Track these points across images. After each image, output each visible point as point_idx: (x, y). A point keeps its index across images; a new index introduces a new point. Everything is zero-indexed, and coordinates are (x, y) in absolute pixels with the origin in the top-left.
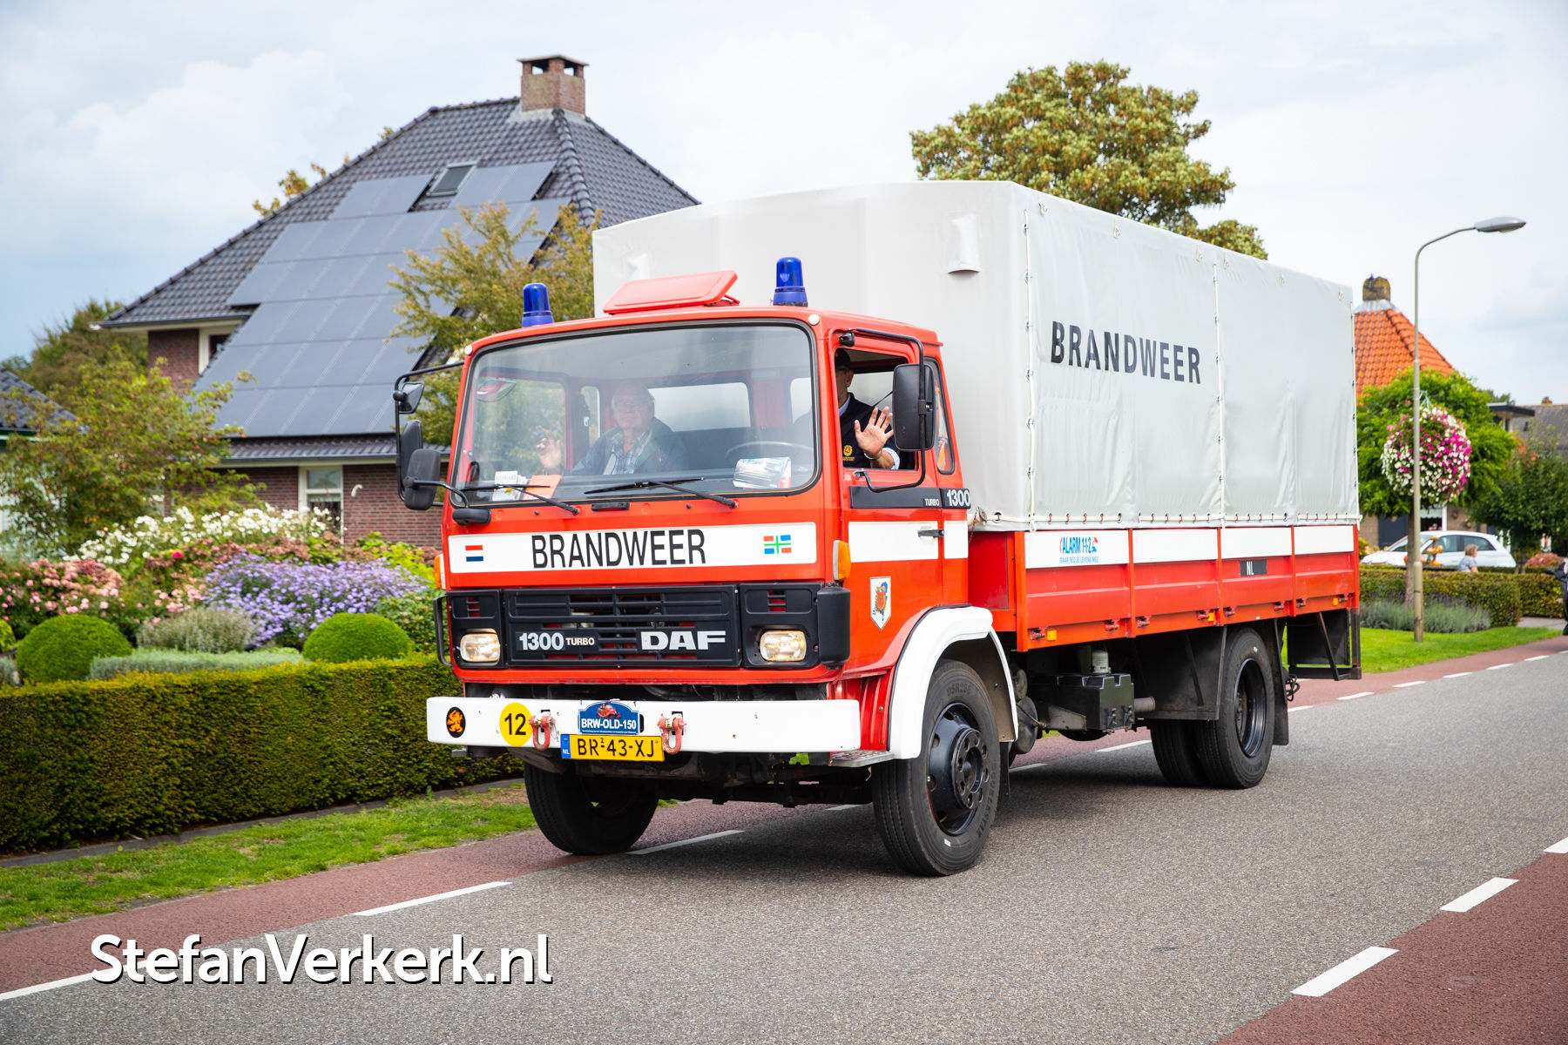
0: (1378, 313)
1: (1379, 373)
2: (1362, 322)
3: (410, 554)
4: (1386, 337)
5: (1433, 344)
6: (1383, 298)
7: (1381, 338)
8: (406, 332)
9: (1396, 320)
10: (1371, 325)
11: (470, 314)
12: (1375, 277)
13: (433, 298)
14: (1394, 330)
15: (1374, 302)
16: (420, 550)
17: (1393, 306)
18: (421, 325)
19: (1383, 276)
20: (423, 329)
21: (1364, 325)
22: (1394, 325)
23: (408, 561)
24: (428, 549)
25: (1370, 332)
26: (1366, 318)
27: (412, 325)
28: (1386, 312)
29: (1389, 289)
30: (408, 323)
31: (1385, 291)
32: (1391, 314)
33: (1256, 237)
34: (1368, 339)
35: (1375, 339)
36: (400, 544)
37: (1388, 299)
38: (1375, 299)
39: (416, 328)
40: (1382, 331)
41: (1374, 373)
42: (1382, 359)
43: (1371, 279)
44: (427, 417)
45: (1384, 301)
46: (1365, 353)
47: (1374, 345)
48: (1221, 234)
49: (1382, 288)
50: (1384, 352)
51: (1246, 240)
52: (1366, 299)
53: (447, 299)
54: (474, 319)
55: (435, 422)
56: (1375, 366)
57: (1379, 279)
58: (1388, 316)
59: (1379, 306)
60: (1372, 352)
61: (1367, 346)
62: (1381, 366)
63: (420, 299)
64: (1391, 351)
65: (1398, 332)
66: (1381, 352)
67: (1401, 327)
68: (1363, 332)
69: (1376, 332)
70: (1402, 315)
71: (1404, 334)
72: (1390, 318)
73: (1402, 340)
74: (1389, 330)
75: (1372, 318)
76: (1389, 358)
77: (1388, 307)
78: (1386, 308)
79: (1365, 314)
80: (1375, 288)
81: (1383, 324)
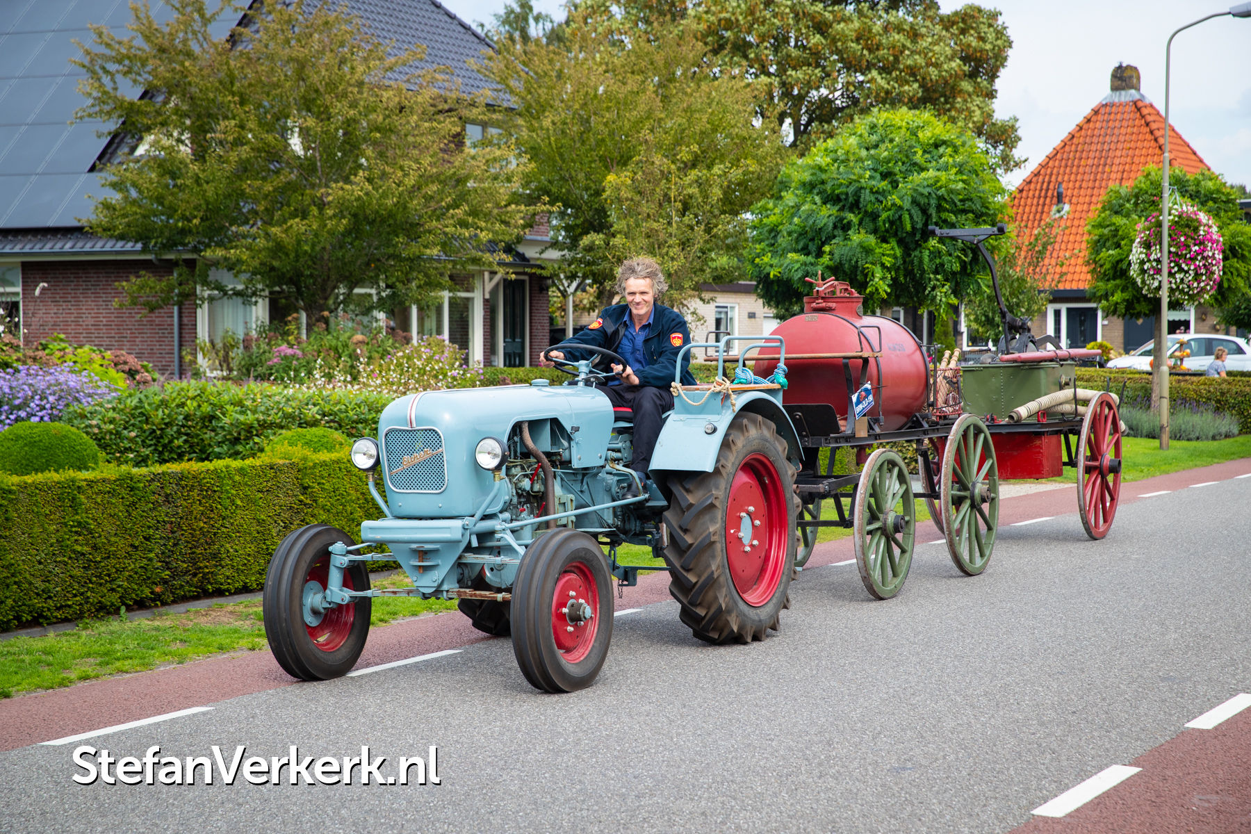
0: (1127, 104)
1: (1127, 167)
2: (1110, 114)
3: (97, 359)
4: (1135, 130)
6: (1132, 87)
7: (1129, 130)
8: (90, 115)
9: (1145, 111)
10: (1119, 116)
11: (160, 99)
12: (1124, 65)
13: (119, 77)
14: (1143, 122)
15: (1123, 93)
16: (108, 354)
17: (1143, 96)
18: (106, 108)
19: (1133, 64)
20: (109, 113)
21: (1112, 116)
22: (1143, 117)
23: (96, 366)
24: (119, 353)
25: (1117, 124)
26: (1114, 109)
27: (97, 109)
28: (1135, 103)
29: (1139, 78)
30: (93, 106)
31: (1135, 81)
32: (1140, 104)
33: (1000, 22)
34: (1116, 132)
35: (1123, 131)
36: (87, 348)
37: (1138, 89)
38: (1123, 89)
39: (101, 111)
40: (1131, 123)
41: (1121, 168)
42: (1131, 152)
43: (1120, 67)
44: (115, 209)
45: (1133, 91)
46: (1113, 146)
47: (1122, 138)
48: (964, 22)
49: (1131, 77)
50: (1133, 145)
51: (990, 25)
52: (1114, 88)
53: (135, 81)
54: (166, 103)
55: (125, 216)
56: (1123, 160)
57: (1129, 67)
58: (1137, 106)
59: (1128, 96)
60: (1120, 146)
61: (1114, 139)
62: (1129, 160)
63: (106, 80)
64: (1139, 144)
65: (1147, 124)
66: (1128, 145)
67: (1149, 118)
68: (1111, 124)
69: (1125, 123)
70: (1152, 106)
71: (1154, 126)
72: (1139, 109)
73: (1152, 132)
74: (1137, 122)
75: (1121, 109)
76: (1137, 152)
77: (1137, 97)
78: (1135, 99)
79: (1113, 105)
80: (1124, 77)
81: (1132, 115)
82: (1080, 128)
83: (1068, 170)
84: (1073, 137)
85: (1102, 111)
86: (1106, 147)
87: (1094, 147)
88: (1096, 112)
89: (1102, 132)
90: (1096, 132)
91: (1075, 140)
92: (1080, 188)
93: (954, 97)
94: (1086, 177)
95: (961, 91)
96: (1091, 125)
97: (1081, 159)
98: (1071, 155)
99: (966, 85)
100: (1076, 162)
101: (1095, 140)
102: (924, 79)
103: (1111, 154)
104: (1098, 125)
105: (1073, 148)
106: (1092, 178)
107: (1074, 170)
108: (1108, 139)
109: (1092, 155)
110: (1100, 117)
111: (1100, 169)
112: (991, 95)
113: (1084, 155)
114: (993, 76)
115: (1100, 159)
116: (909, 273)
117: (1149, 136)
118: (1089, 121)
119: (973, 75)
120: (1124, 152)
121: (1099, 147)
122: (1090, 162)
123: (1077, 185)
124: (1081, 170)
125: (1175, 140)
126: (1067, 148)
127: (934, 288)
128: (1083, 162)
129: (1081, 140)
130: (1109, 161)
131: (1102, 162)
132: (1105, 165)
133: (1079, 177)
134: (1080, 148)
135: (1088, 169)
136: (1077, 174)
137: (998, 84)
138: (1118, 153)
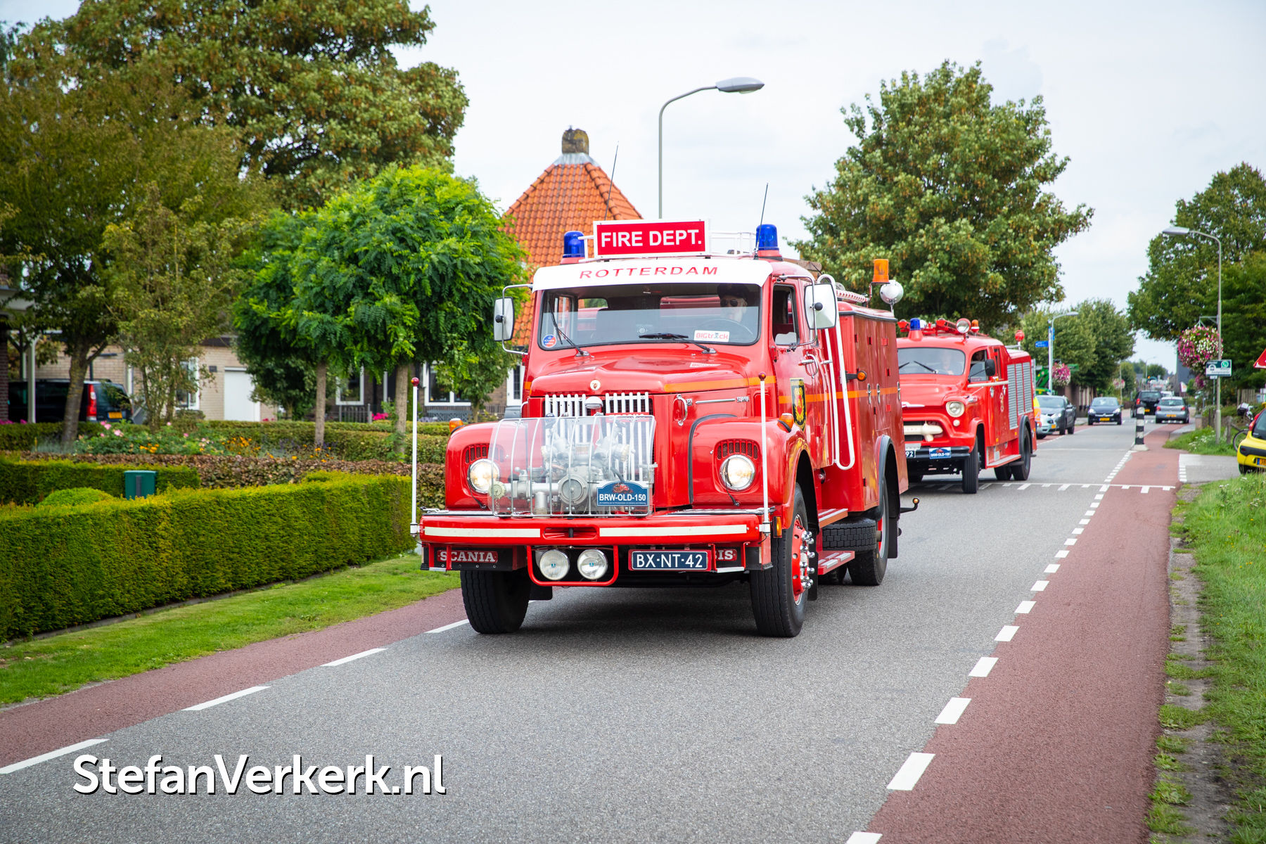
0: (578, 167)
2: (562, 176)
4: (586, 192)
5: (630, 200)
6: (582, 151)
7: (581, 192)
9: (595, 174)
10: (570, 178)
12: (574, 129)
14: (593, 185)
15: (573, 155)
17: (591, 159)
19: (581, 128)
21: (564, 178)
22: (593, 180)
25: (569, 186)
26: (565, 171)
28: (585, 166)
29: (587, 142)
31: (584, 144)
32: (590, 167)
33: (457, 81)
34: (568, 193)
35: (575, 192)
37: (587, 153)
38: (574, 152)
40: (581, 185)
42: (582, 214)
43: (570, 131)
45: (583, 154)
46: (565, 207)
47: (574, 200)
48: (422, 79)
49: (580, 141)
50: (584, 206)
51: (448, 84)
52: (565, 151)
56: (575, 221)
57: (578, 131)
58: (587, 169)
59: (577, 159)
60: (572, 207)
61: (567, 200)
62: (581, 221)
64: (590, 206)
65: (597, 187)
66: (580, 207)
67: (599, 182)
68: (563, 185)
69: (576, 186)
70: (600, 169)
71: (604, 189)
72: (589, 172)
73: (601, 195)
74: (587, 185)
75: (572, 171)
76: (589, 213)
77: (587, 160)
78: (585, 162)
79: (564, 167)
80: (574, 141)
81: (582, 178)
82: (534, 188)
83: (524, 229)
84: (528, 196)
85: (555, 172)
86: (559, 208)
87: (547, 208)
88: (549, 173)
89: (555, 193)
90: (549, 193)
91: (530, 200)
92: (536, 247)
93: (414, 152)
94: (541, 236)
95: (421, 145)
96: (545, 186)
97: (535, 218)
98: (527, 215)
99: (426, 140)
100: (531, 222)
101: (549, 200)
102: (383, 132)
103: (564, 214)
104: (551, 186)
105: (528, 207)
106: (547, 237)
107: (530, 229)
108: (561, 200)
109: (546, 215)
110: (553, 179)
111: (554, 229)
112: (449, 152)
113: (539, 215)
114: (450, 134)
115: (554, 219)
116: (426, 333)
117: (599, 199)
118: (542, 181)
119: (432, 132)
120: (577, 213)
121: (553, 207)
122: (544, 222)
123: (533, 243)
124: (536, 229)
125: (622, 203)
126: (522, 208)
127: (451, 347)
128: (538, 222)
129: (536, 200)
130: (562, 222)
131: (556, 222)
132: (559, 225)
133: (535, 236)
134: (534, 208)
135: (542, 229)
136: (532, 234)
137: (456, 141)
138: (571, 214)
